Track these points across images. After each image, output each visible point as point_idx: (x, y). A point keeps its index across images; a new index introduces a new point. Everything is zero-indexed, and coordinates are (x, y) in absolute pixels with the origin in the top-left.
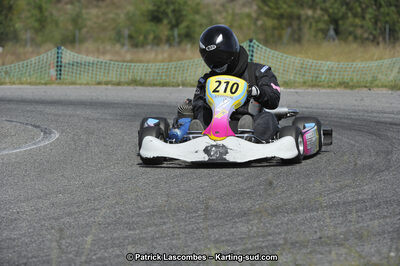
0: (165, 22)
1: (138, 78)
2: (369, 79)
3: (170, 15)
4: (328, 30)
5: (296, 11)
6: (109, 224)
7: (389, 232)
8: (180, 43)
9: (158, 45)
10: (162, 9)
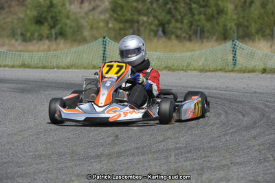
0: (46, 24)
1: (26, 63)
2: (185, 64)
3: (49, 19)
4: (158, 31)
5: (136, 17)
6: (4, 163)
7: (197, 170)
8: (56, 39)
9: (41, 40)
10: (44, 16)
